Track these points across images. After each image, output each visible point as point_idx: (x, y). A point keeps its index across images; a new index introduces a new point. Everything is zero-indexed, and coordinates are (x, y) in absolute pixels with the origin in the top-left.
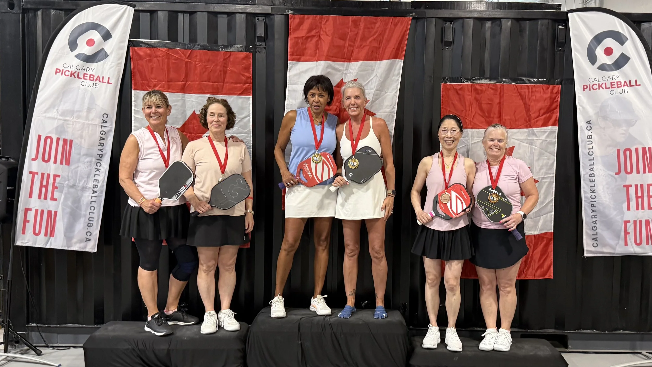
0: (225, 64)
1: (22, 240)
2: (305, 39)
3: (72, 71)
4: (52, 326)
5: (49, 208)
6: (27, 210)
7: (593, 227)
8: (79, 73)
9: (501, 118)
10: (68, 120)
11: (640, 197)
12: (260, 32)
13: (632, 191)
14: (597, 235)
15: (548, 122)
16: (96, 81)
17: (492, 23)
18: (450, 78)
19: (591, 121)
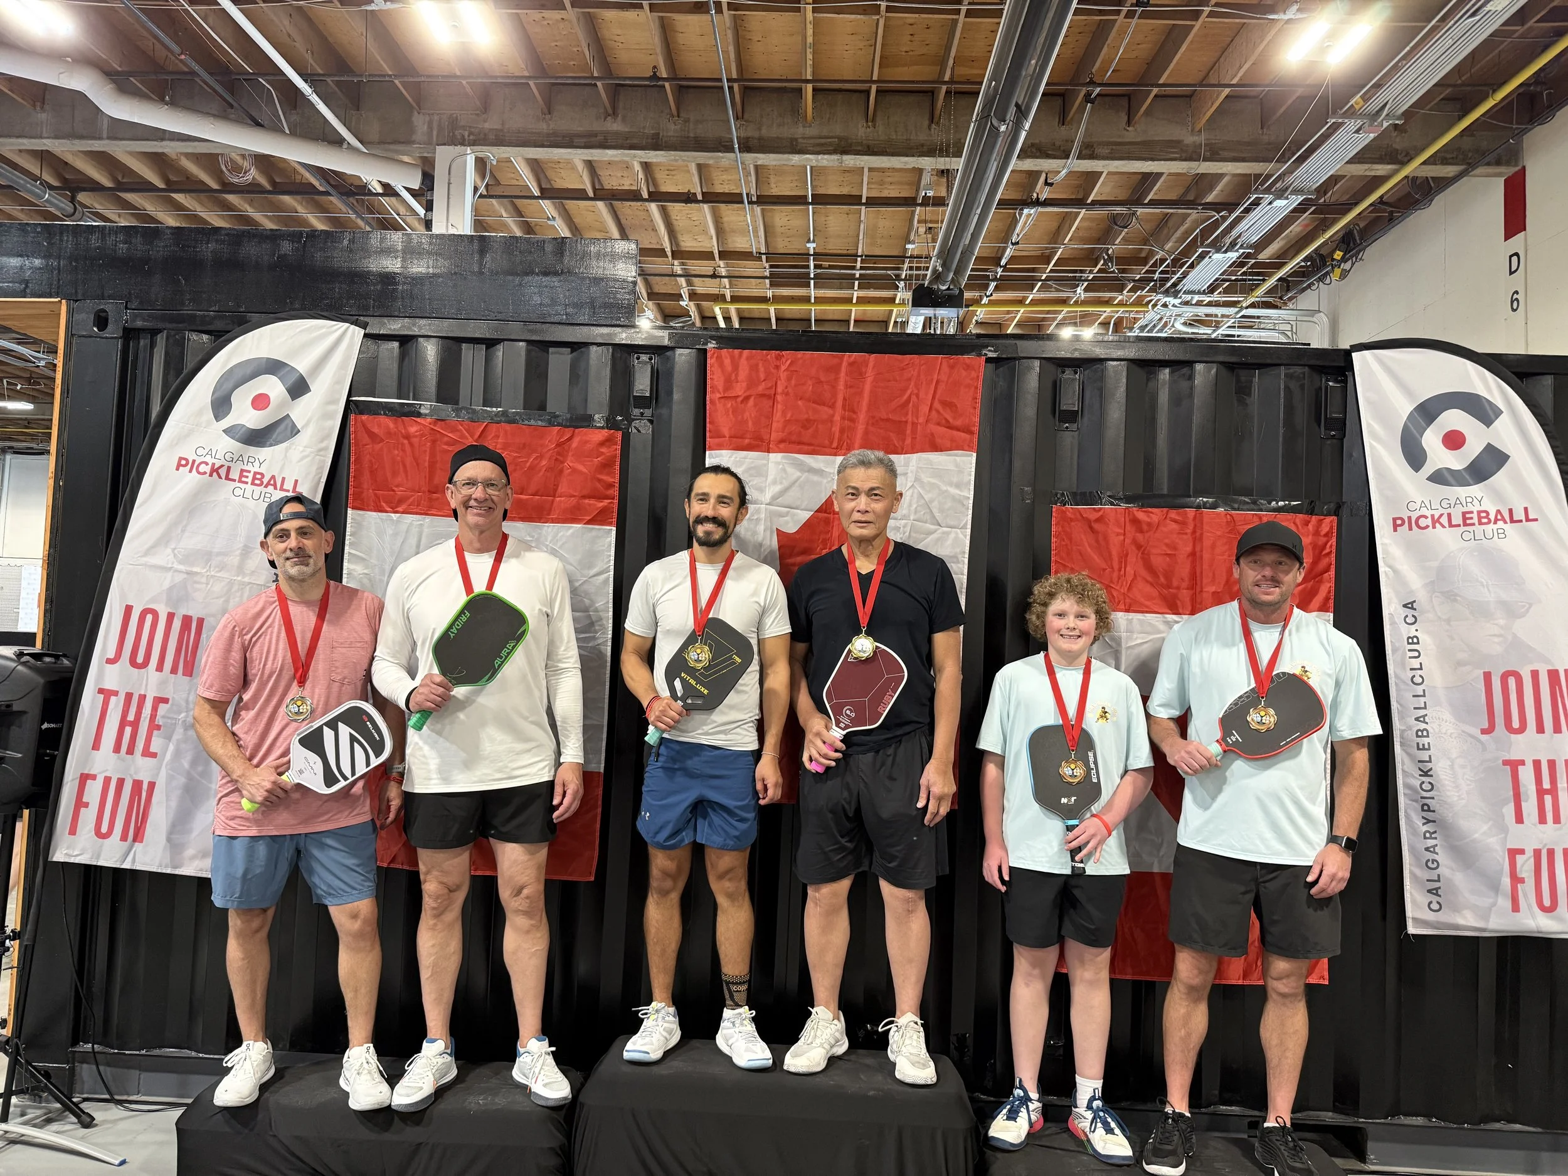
0: (559, 453)
1: (68, 848)
2: (742, 402)
3: (213, 464)
4: (127, 1052)
5: (136, 773)
6: (84, 778)
7: (1428, 860)
8: (229, 468)
9: (1198, 589)
10: (196, 573)
11: (1547, 792)
12: (642, 384)
13: (1526, 775)
14: (1439, 881)
15: (1310, 601)
16: (266, 486)
17: (1171, 373)
18: (1074, 494)
19: (1415, 601)
